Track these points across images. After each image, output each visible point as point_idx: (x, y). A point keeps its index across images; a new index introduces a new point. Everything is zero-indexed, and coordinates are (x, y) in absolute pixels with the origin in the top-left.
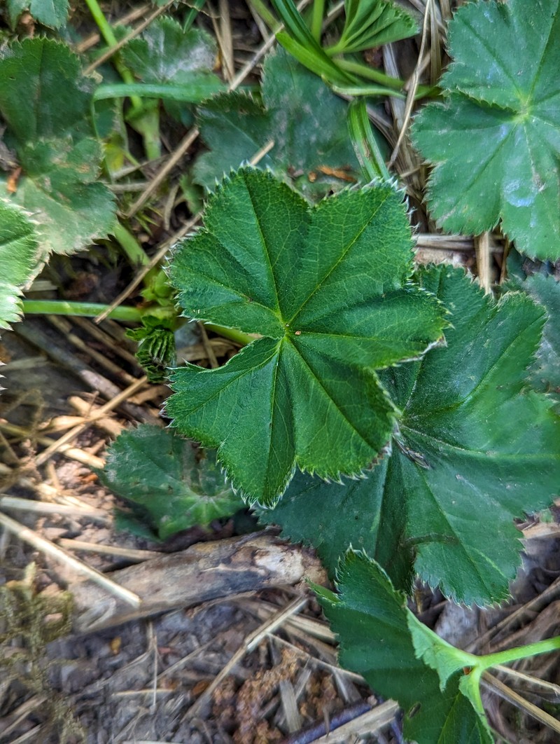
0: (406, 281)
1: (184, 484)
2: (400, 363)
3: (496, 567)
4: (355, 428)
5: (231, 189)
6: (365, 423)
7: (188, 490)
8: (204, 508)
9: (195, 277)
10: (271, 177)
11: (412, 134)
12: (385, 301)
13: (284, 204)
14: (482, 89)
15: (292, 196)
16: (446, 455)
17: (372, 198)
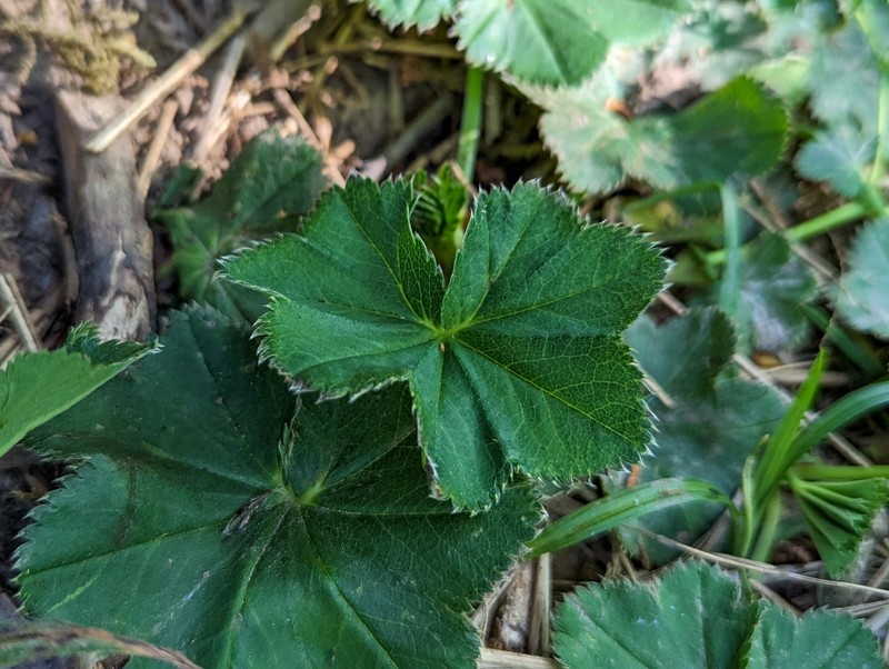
3: (66, 601)
9: (526, 216)
11: (694, 563)
12: (486, 444)
14: (763, 659)
16: (243, 557)
17: (630, 417)
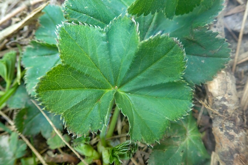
0: (103, 31)
1: (180, 145)
2: (138, 32)
4: (164, 56)
5: (44, 98)
6: (163, 50)
7: (183, 143)
8: (192, 136)
9: (84, 123)
10: (43, 78)
12: (110, 43)
13: (57, 76)
15: (54, 71)
17: (64, 36)
